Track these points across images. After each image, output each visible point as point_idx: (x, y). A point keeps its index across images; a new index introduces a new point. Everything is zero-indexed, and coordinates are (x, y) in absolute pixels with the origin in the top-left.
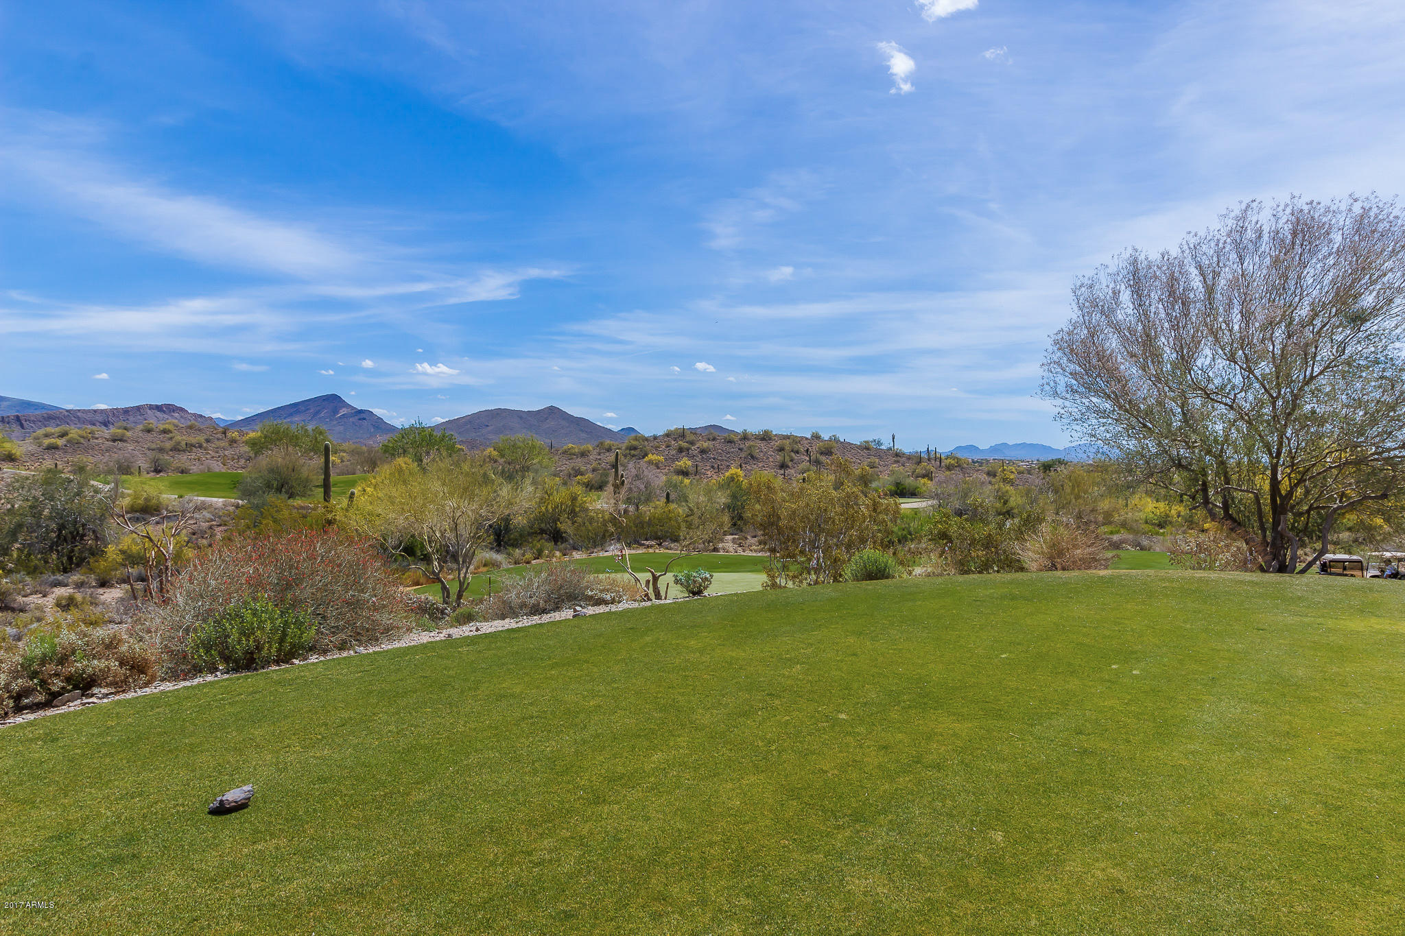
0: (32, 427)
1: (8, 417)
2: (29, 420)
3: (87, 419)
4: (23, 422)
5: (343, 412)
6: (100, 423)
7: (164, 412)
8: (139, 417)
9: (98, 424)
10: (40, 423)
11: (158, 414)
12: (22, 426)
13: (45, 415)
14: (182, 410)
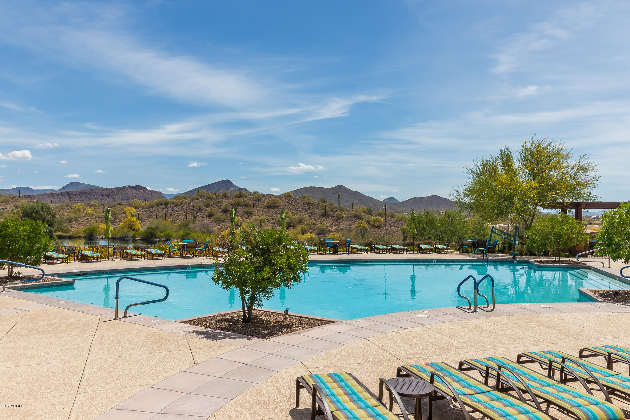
0: (74, 197)
1: (64, 192)
2: (73, 194)
3: (99, 193)
4: (71, 195)
5: (232, 189)
6: (106, 195)
7: (136, 189)
8: (124, 192)
9: (105, 196)
10: (78, 196)
11: (133, 190)
12: (70, 197)
13: (80, 192)
14: (144, 188)
